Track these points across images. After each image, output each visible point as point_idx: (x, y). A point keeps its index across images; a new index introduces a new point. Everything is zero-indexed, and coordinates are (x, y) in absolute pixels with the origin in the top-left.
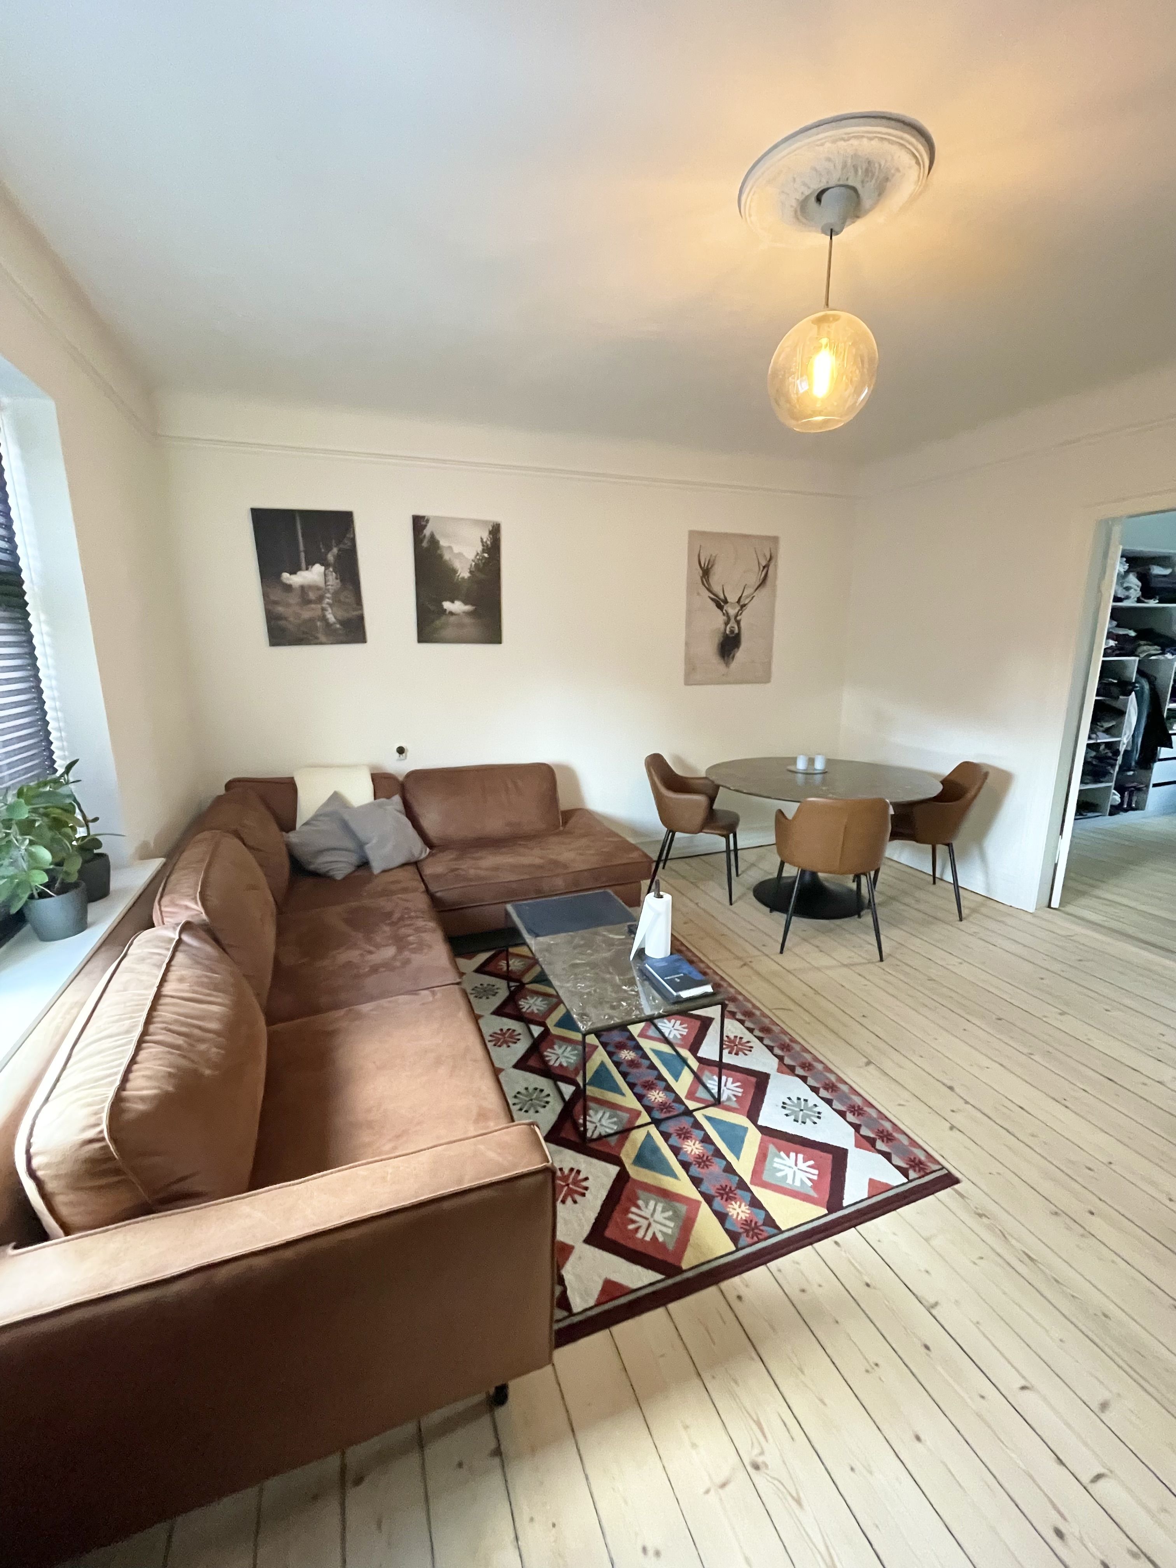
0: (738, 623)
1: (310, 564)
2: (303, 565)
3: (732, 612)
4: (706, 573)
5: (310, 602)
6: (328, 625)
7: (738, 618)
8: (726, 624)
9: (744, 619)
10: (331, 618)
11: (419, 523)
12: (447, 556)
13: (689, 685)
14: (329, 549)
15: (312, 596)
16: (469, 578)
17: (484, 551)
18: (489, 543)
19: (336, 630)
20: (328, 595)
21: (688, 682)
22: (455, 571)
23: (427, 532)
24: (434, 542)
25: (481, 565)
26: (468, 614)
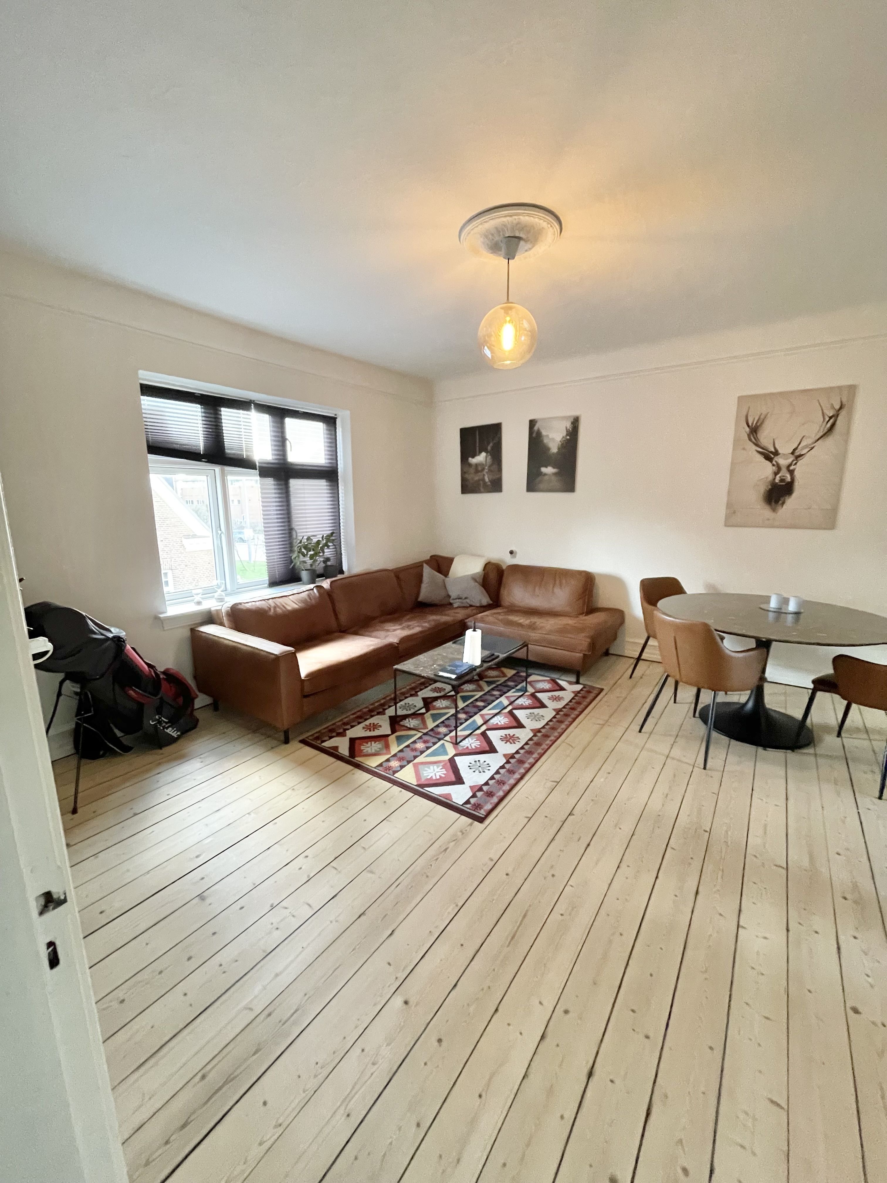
0: (792, 472)
1: (480, 452)
2: (478, 452)
3: (783, 462)
4: (754, 431)
5: (479, 471)
6: (485, 483)
7: (792, 468)
8: (776, 474)
9: (799, 469)
10: (487, 480)
11: (532, 423)
12: (545, 441)
13: (728, 526)
14: (488, 444)
15: (480, 469)
16: (557, 452)
17: (567, 435)
18: (570, 429)
19: (488, 486)
20: (486, 468)
21: (728, 524)
22: (549, 449)
23: (536, 428)
24: (539, 433)
25: (565, 444)
26: (555, 474)
